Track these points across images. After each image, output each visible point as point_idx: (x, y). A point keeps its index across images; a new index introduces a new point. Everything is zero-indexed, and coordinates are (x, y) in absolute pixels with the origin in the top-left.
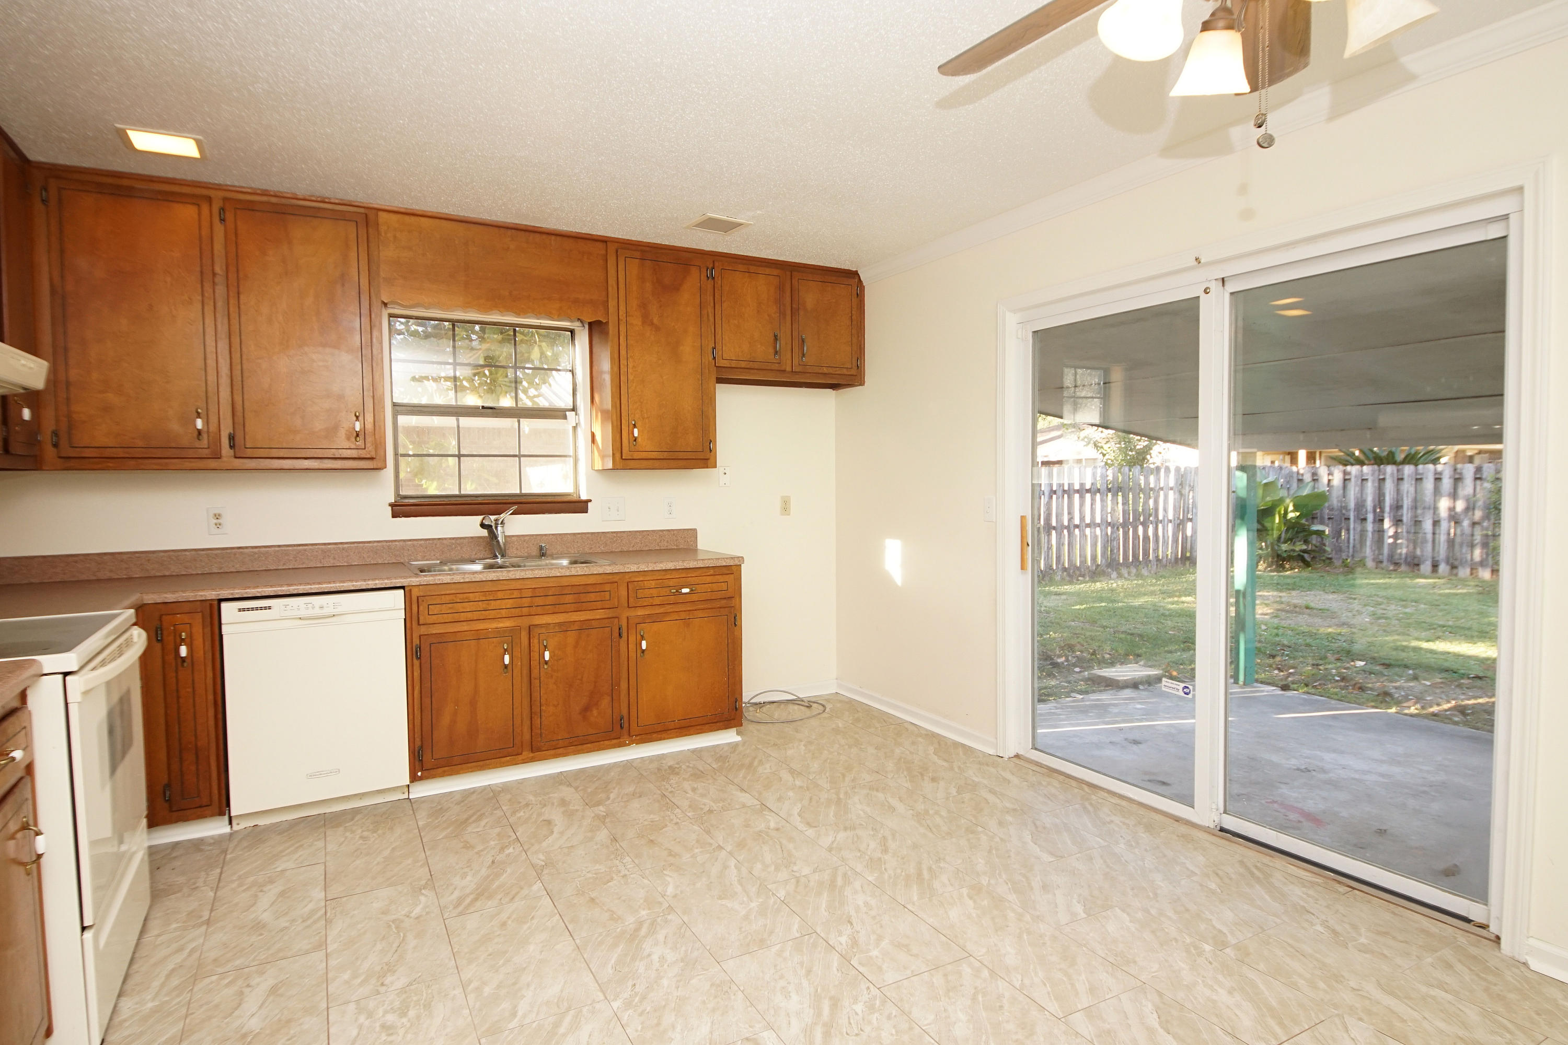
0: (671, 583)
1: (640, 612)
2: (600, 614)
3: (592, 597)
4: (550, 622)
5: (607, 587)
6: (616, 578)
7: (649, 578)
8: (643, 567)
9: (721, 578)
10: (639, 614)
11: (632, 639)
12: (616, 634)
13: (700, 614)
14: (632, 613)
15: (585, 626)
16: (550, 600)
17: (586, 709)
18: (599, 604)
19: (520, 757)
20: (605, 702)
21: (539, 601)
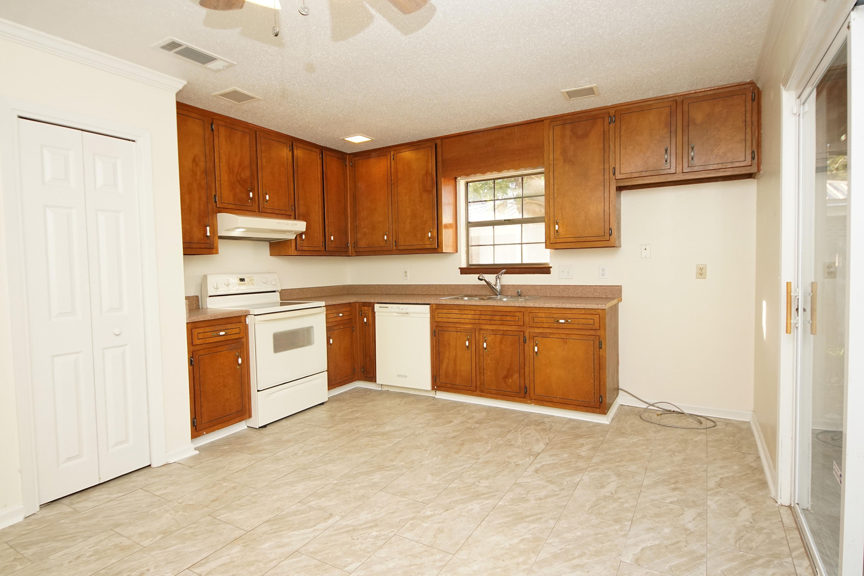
0: (555, 316)
1: (537, 330)
2: (514, 328)
3: (509, 318)
4: (489, 328)
5: (517, 314)
6: (523, 310)
7: (542, 312)
8: (537, 305)
9: (590, 317)
10: (536, 331)
11: (531, 344)
12: (522, 340)
13: (574, 337)
14: (532, 330)
15: (504, 333)
16: (488, 317)
17: (506, 377)
18: (513, 323)
19: (475, 393)
20: (516, 376)
21: (483, 317)
